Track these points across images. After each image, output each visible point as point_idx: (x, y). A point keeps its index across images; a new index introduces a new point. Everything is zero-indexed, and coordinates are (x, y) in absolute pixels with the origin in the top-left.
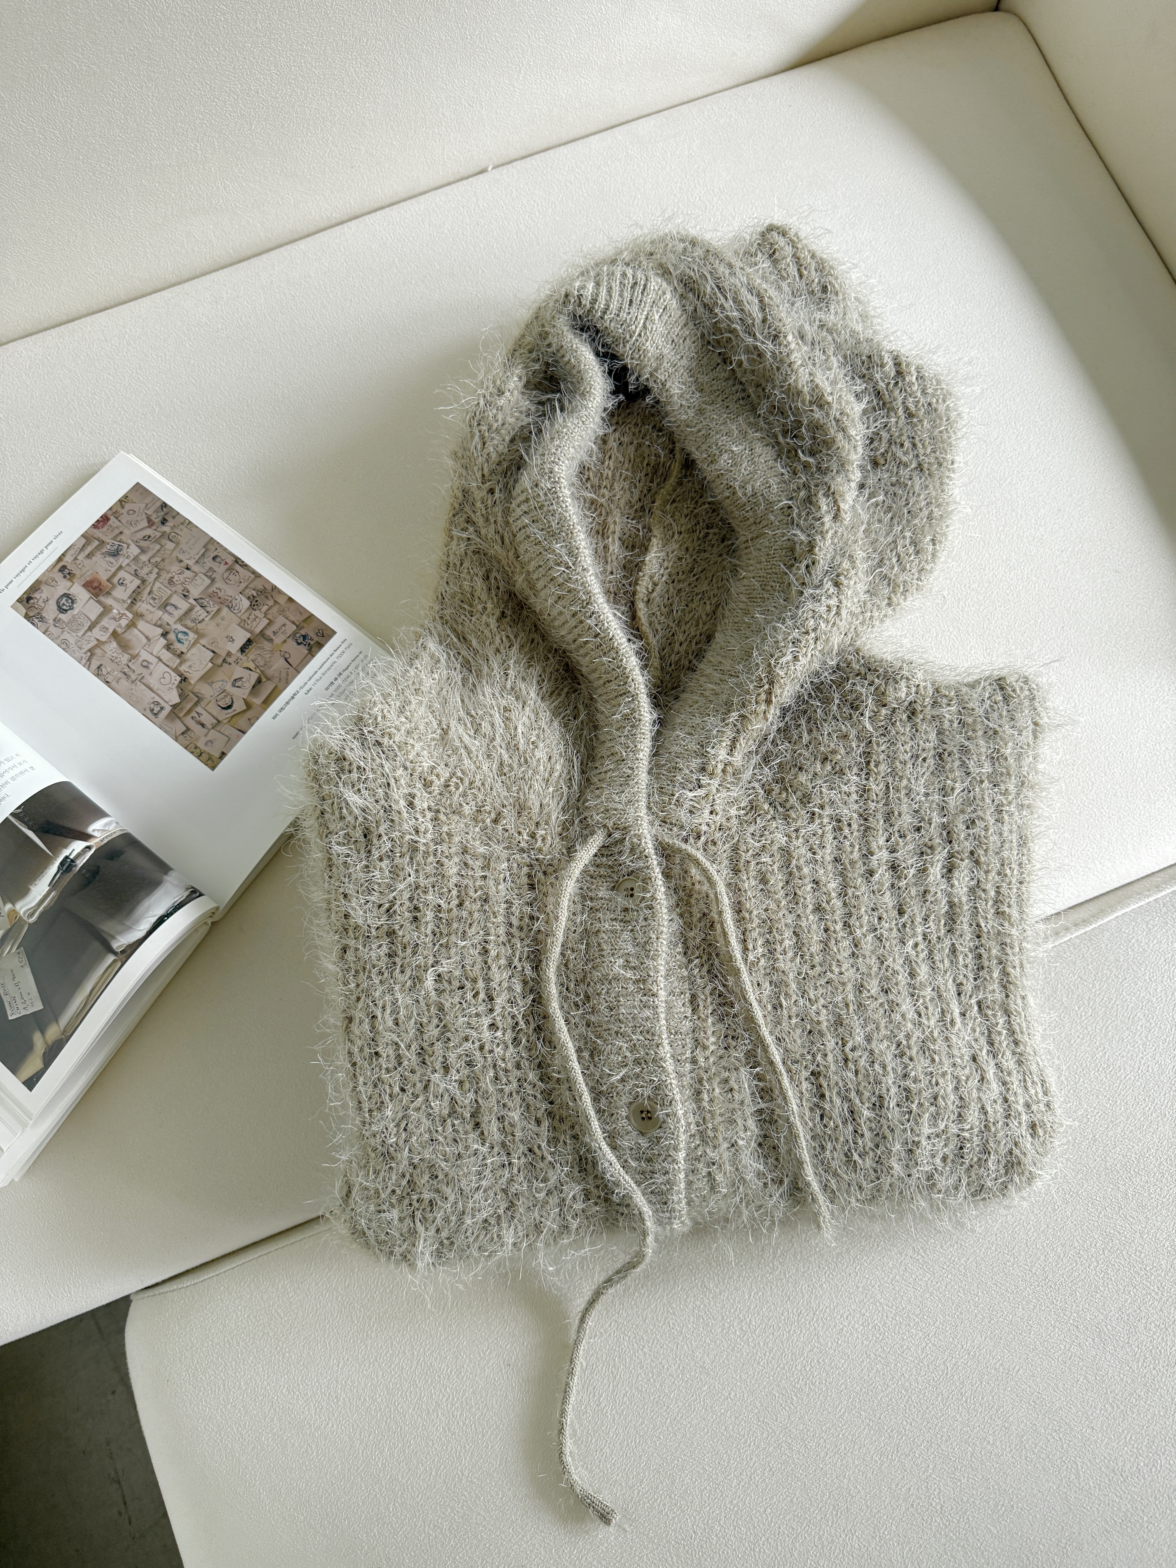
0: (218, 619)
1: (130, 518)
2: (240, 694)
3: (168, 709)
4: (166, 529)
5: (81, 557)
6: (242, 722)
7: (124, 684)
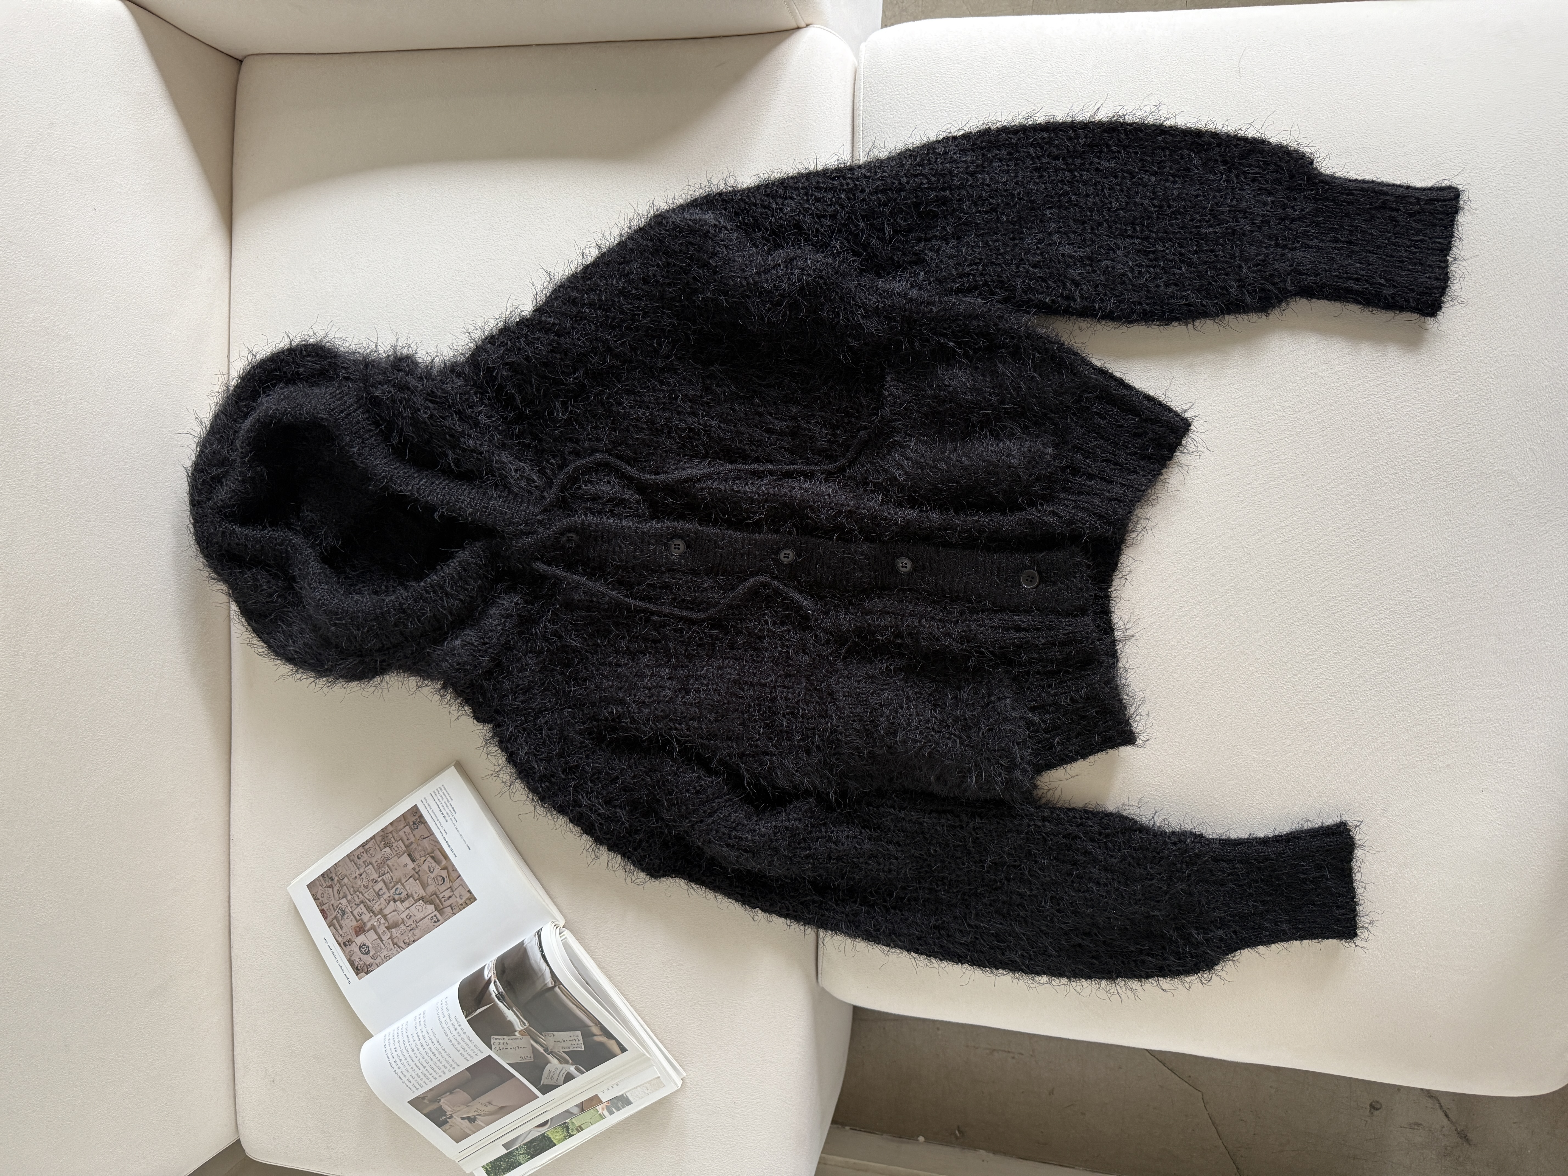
0: (393, 868)
1: (325, 898)
2: (437, 870)
3: (436, 913)
4: (336, 879)
5: (341, 932)
6: (454, 875)
7: (416, 932)
